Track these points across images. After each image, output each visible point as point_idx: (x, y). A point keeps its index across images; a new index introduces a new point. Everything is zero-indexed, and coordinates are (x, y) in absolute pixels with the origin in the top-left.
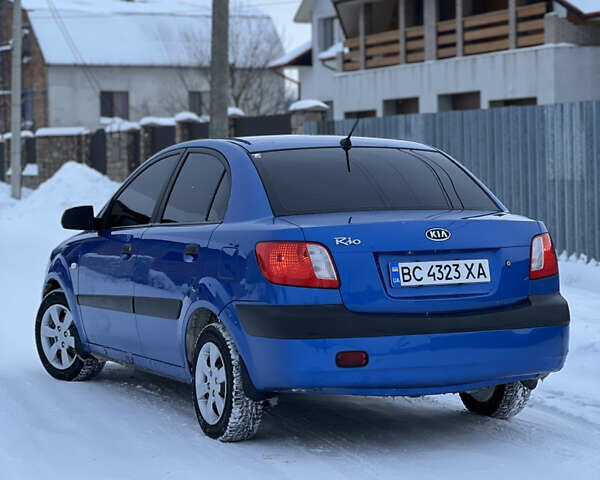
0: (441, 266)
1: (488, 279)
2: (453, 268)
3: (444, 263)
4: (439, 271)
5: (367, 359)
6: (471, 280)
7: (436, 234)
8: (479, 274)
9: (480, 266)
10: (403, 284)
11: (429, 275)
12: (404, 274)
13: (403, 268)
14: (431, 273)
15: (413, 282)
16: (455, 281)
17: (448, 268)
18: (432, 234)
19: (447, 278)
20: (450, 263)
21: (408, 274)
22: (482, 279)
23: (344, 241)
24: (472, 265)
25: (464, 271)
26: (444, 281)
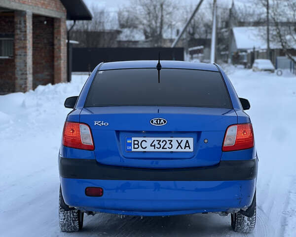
0: (160, 141)
1: (192, 150)
2: (169, 142)
3: (162, 139)
4: (159, 144)
5: (102, 192)
6: (179, 150)
7: (157, 122)
8: (186, 146)
9: (187, 142)
10: (133, 150)
11: (151, 146)
12: (134, 144)
13: (134, 141)
14: (153, 145)
15: (140, 149)
16: (168, 150)
17: (164, 142)
18: (155, 122)
19: (163, 148)
20: (167, 139)
21: (138, 144)
22: (187, 150)
23: (99, 123)
24: (182, 141)
25: (175, 144)
26: (161, 150)
